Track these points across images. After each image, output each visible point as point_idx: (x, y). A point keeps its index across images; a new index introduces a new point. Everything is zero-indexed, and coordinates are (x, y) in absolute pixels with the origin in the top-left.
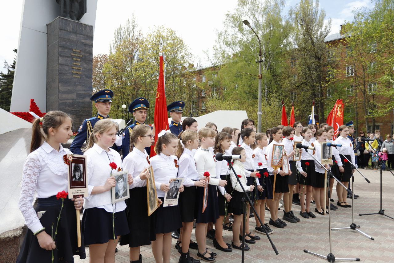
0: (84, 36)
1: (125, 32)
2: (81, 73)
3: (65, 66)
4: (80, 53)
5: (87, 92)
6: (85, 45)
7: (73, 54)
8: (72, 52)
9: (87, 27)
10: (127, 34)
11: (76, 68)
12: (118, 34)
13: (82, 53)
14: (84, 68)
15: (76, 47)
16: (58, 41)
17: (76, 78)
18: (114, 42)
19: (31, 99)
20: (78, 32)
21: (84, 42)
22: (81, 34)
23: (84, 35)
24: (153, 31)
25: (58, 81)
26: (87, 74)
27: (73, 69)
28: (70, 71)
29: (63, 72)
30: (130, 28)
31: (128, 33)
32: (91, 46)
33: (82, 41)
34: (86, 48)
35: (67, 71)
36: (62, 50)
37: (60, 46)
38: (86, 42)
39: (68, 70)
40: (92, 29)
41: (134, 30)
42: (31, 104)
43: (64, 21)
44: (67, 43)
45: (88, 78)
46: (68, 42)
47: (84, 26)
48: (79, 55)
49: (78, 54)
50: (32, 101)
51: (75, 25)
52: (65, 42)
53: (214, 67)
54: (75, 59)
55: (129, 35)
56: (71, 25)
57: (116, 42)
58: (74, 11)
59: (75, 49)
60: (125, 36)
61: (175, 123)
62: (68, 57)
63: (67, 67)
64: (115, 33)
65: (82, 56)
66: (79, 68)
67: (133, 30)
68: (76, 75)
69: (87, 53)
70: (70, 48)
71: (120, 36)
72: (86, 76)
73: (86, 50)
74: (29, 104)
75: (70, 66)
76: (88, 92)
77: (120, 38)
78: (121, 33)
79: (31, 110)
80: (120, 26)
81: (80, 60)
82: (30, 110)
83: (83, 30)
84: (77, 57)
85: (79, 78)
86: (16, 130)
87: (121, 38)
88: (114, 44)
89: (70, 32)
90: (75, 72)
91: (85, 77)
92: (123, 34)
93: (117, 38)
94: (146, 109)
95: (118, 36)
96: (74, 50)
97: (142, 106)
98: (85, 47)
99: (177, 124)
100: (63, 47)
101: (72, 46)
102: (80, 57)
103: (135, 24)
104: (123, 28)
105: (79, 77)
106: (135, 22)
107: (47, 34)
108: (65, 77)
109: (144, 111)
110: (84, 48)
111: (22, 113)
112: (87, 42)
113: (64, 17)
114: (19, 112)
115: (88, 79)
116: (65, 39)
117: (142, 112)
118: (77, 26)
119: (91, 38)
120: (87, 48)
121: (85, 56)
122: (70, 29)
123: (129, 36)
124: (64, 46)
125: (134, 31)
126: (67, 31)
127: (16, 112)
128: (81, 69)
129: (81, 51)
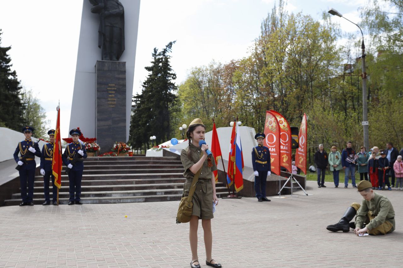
0: (118, 72)
2: (115, 103)
3: (102, 99)
4: (114, 86)
5: (122, 118)
6: (119, 79)
7: (108, 88)
9: (121, 64)
11: (112, 99)
12: (265, 27)
13: (117, 86)
14: (118, 98)
15: (111, 82)
17: (111, 108)
20: (113, 70)
22: (116, 71)
26: (122, 103)
27: (108, 100)
28: (106, 103)
29: (101, 104)
33: (117, 76)
36: (100, 87)
39: (104, 102)
40: (125, 65)
43: (101, 63)
44: (104, 80)
45: (122, 106)
47: (118, 63)
49: (113, 88)
51: (110, 64)
52: (102, 80)
54: (110, 92)
56: (106, 65)
59: (110, 84)
62: (104, 91)
63: (104, 99)
66: (114, 99)
69: (121, 85)
70: (106, 83)
75: (106, 99)
81: (114, 92)
89: (106, 71)
90: (110, 103)
91: (119, 106)
95: (266, 29)
96: (109, 85)
100: (100, 84)
101: (108, 81)
102: (114, 90)
105: (114, 106)
107: (95, 74)
108: (102, 108)
110: (118, 81)
112: (121, 76)
115: (122, 108)
116: (102, 77)
119: (124, 72)
121: (119, 88)
122: (106, 68)
124: (102, 83)
126: (104, 70)
128: (116, 99)
129: (115, 84)
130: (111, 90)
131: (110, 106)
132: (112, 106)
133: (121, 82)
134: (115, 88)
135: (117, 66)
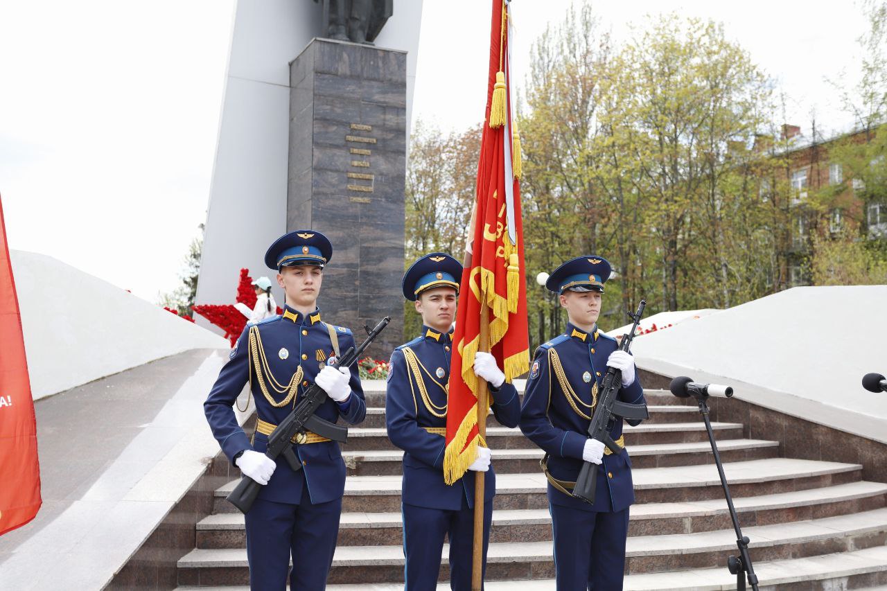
0: (381, 85)
1: (562, 45)
2: (371, 189)
3: (330, 173)
4: (369, 131)
5: (390, 243)
6: (385, 108)
7: (350, 138)
8: (349, 132)
9: (391, 56)
10: (566, 52)
11: (360, 176)
12: (540, 54)
13: (376, 132)
14: (382, 174)
15: (360, 117)
16: (311, 104)
17: (359, 205)
18: (530, 79)
19: (241, 269)
20: (365, 75)
21: (382, 100)
22: (374, 79)
23: (382, 81)
24: (643, 35)
25: (309, 216)
26: (390, 191)
27: (350, 180)
28: (343, 187)
29: (324, 190)
30: (576, 31)
31: (572, 45)
32: (401, 109)
33: (377, 97)
34: (389, 117)
35: (333, 186)
36: (323, 130)
37: (316, 119)
38: (387, 100)
39: (336, 183)
40: (404, 61)
41: (590, 34)
42: (241, 283)
43: (327, 48)
44: (336, 109)
45: (394, 202)
46: (338, 105)
47: (381, 54)
48: (366, 140)
49: (365, 137)
50: (245, 273)
51: (358, 55)
52: (328, 107)
53: (866, 131)
54: (355, 151)
55: (572, 52)
56: (345, 55)
57: (535, 77)
58: (356, 16)
59: (356, 123)
60: (561, 58)
61: (578, 330)
62: (337, 147)
63: (335, 175)
64: (531, 52)
65: (375, 141)
66: (368, 176)
67: (586, 37)
68: (358, 196)
69: (390, 130)
70: (344, 120)
71: (546, 60)
72: (386, 198)
73: (387, 123)
74: (236, 282)
75: (343, 172)
76: (393, 241)
77: (546, 65)
78: (550, 49)
79: (239, 300)
80: (547, 28)
81: (369, 151)
82: (237, 298)
83: (378, 67)
84: (362, 144)
85: (366, 203)
86: (179, 354)
87: (551, 64)
88: (529, 87)
89: (344, 77)
90: (355, 187)
91: (383, 200)
92: (555, 54)
93: (536, 66)
94: (453, 288)
95: (542, 58)
96: (354, 126)
97: (440, 278)
98: (384, 113)
99: (584, 333)
100: (324, 120)
101: (349, 114)
102: (369, 145)
103: (592, 16)
104: (555, 32)
105: (366, 200)
106: (591, 9)
107: (289, 89)
108: (329, 203)
109: (444, 293)
110: (382, 117)
111: (216, 307)
112: (391, 99)
113: (329, 37)
114: (209, 305)
115: (392, 206)
116: (330, 98)
117: (438, 298)
118: (362, 56)
119: (400, 86)
120: (391, 116)
121: (384, 140)
122: (343, 68)
123: (574, 56)
124: (328, 118)
125: (590, 39)
126: (336, 75)
127: (203, 305)
128: (373, 177)
129: (372, 126)
130: (359, 144)
131: (355, 199)
132: (360, 199)
133: (391, 119)
134: (373, 137)
135: (380, 64)
